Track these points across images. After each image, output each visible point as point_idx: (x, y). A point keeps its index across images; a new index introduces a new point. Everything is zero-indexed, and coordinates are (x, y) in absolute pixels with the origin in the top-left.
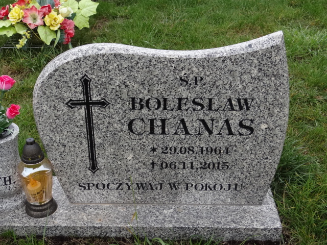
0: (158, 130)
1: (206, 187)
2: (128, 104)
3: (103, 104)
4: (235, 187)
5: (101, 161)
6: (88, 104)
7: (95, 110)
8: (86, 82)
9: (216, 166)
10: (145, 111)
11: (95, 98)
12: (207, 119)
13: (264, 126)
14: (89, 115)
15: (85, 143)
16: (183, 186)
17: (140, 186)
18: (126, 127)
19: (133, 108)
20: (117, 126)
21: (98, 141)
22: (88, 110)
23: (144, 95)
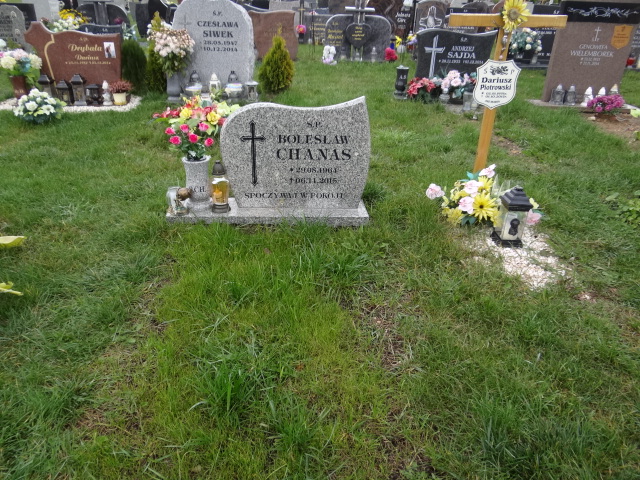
0: (294, 156)
1: (323, 196)
2: (277, 139)
3: (262, 139)
4: (341, 196)
5: (259, 177)
6: (253, 139)
7: (257, 143)
8: (252, 125)
9: (329, 181)
10: (287, 144)
11: (258, 135)
12: (323, 149)
13: (356, 154)
14: (253, 146)
15: (250, 165)
16: (309, 195)
17: (283, 195)
18: (275, 155)
19: (280, 142)
20: (270, 154)
21: (258, 163)
22: (253, 142)
23: (286, 133)
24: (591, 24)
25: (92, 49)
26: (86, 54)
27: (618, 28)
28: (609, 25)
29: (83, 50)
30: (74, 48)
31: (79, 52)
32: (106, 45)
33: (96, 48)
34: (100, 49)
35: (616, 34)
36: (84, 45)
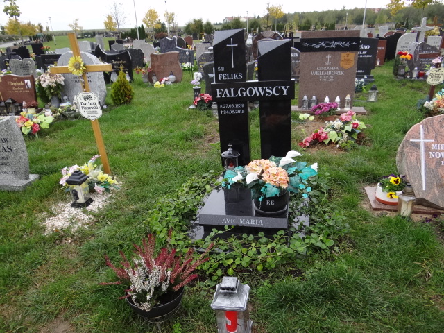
9: (6, 164)
13: (15, 149)
24: (323, 53)
25: (19, 84)
26: (17, 87)
27: (343, 55)
28: (336, 53)
29: (15, 84)
30: (11, 84)
31: (14, 86)
32: (26, 81)
33: (21, 84)
34: (23, 84)
35: (343, 59)
36: (15, 82)
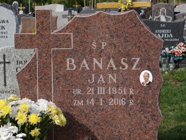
2: (16, 63)
3: (9, 63)
5: (7, 82)
6: (5, 63)
7: (7, 65)
8: (4, 56)
10: (21, 65)
11: (7, 61)
14: (5, 66)
15: (3, 76)
18: (15, 70)
19: (18, 64)
20: (13, 70)
21: (7, 75)
22: (4, 65)
23: (20, 60)
